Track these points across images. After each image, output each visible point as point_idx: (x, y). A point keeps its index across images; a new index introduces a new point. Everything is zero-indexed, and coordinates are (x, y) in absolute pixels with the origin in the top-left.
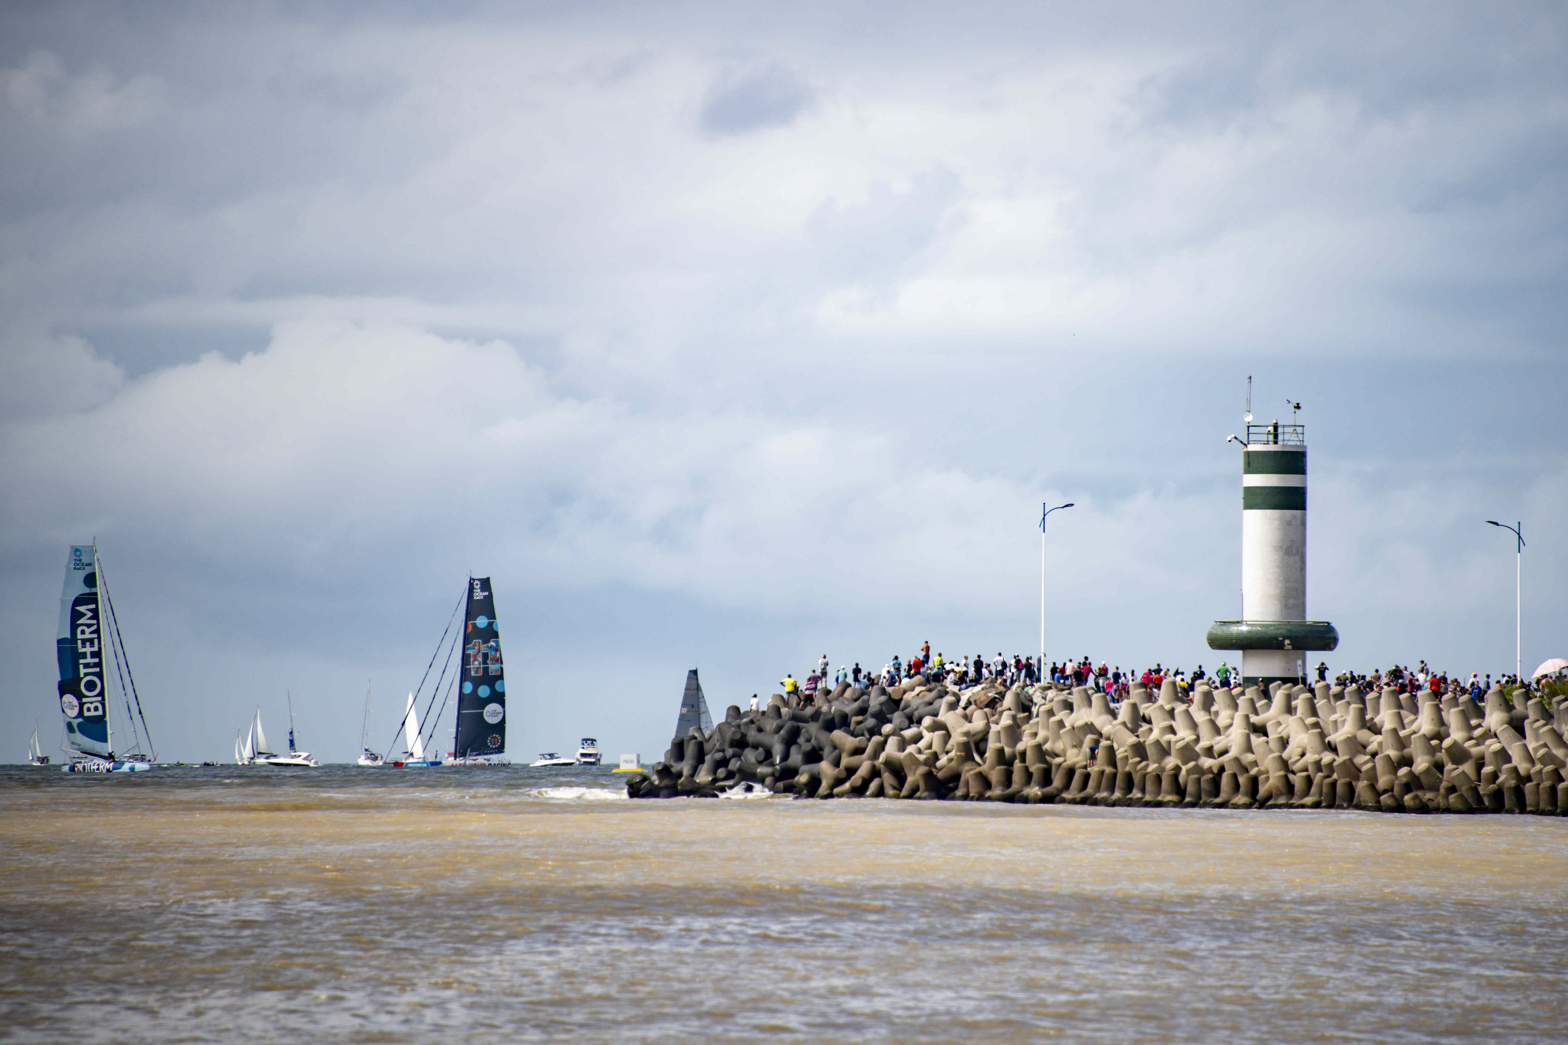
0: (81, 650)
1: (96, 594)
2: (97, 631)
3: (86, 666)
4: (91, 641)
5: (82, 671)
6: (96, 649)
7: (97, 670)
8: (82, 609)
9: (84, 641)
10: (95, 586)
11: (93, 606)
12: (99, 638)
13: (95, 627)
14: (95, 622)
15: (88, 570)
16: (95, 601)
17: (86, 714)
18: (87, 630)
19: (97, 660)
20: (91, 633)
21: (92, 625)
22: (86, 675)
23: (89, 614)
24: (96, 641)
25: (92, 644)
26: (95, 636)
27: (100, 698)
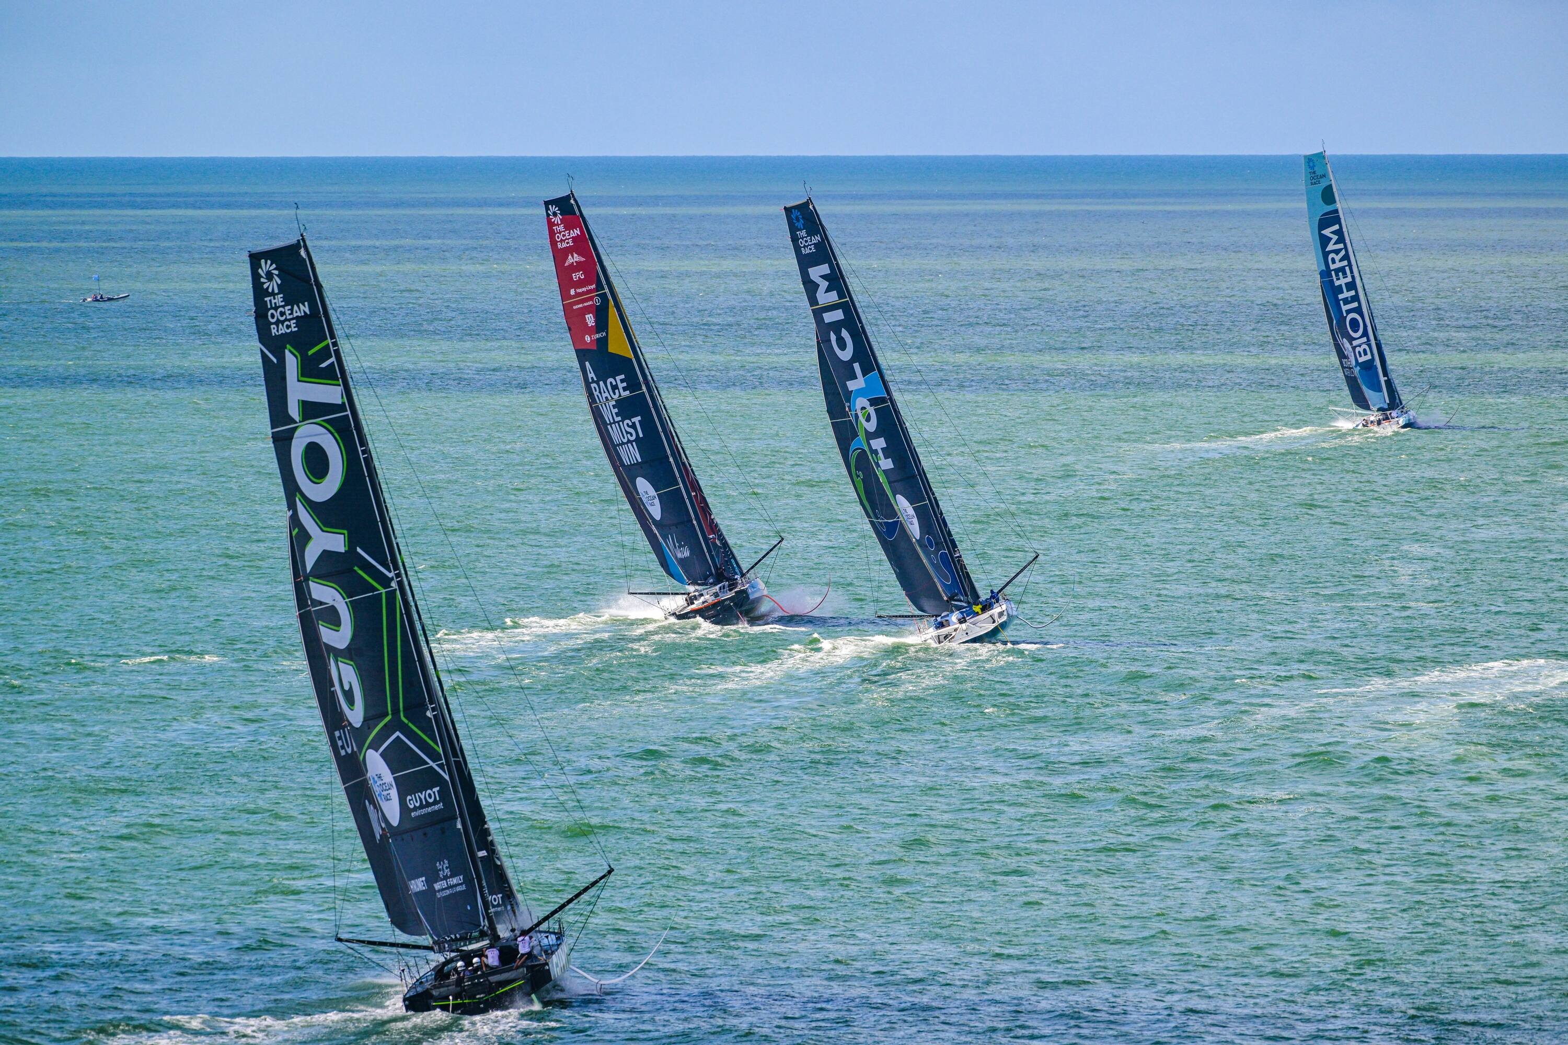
0: (1337, 283)
1: (1336, 211)
2: (1346, 257)
3: (1346, 301)
4: (1342, 269)
5: (1345, 308)
6: (1349, 279)
7: (1355, 305)
8: (1327, 232)
9: (1337, 271)
10: (1334, 201)
11: (1337, 227)
12: (1350, 265)
13: (1343, 253)
14: (1341, 246)
15: (1324, 184)
16: (1337, 220)
17: (1361, 360)
18: (1337, 258)
19: (1353, 293)
20: (1341, 260)
21: (1340, 250)
22: (1348, 312)
23: (1335, 238)
24: (1347, 269)
25: (1345, 276)
26: (1345, 263)
27: (1365, 339)
